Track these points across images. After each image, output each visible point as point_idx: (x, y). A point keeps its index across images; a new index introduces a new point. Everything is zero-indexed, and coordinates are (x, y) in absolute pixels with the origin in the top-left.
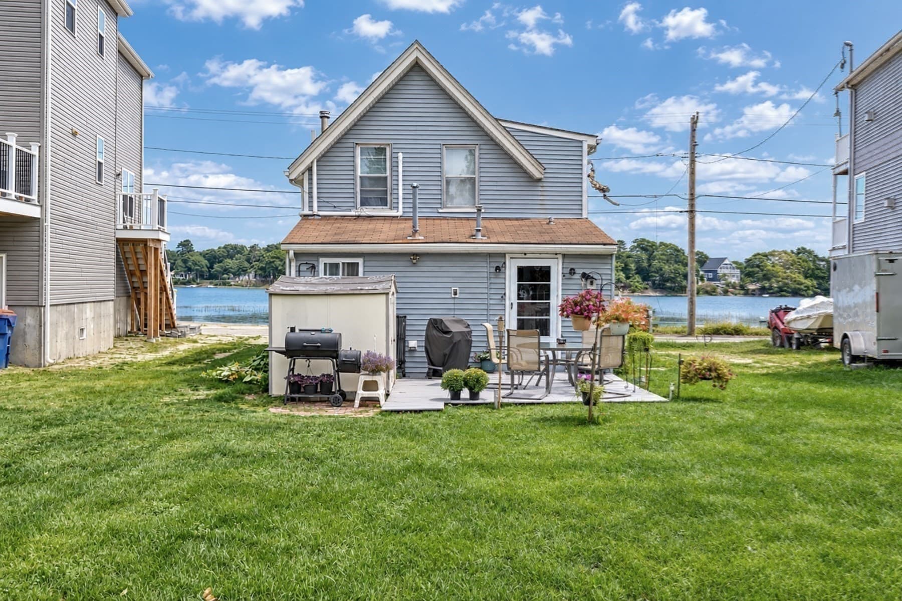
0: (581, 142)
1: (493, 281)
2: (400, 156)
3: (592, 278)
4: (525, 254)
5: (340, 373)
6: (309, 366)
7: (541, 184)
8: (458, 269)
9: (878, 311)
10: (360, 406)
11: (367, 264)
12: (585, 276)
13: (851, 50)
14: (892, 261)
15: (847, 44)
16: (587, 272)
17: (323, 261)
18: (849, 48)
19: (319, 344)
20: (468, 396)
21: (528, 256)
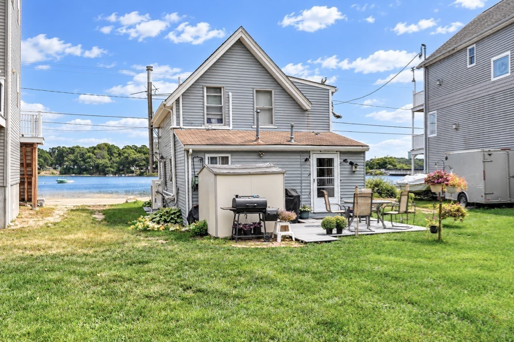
0: (328, 90)
1: (303, 166)
2: (230, 94)
3: (356, 164)
4: (321, 151)
5: (266, 222)
6: (246, 218)
7: (307, 113)
8: (285, 160)
9: (484, 179)
10: (282, 241)
11: (233, 157)
12: (351, 164)
13: (425, 49)
14: (490, 155)
15: (423, 45)
16: (352, 161)
17: (207, 156)
18: (423, 47)
19: (256, 205)
20: (336, 232)
21: (322, 152)
